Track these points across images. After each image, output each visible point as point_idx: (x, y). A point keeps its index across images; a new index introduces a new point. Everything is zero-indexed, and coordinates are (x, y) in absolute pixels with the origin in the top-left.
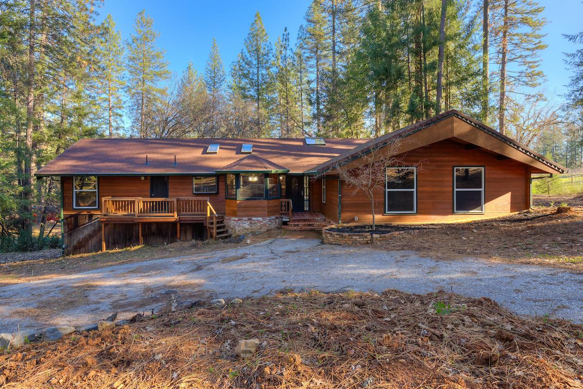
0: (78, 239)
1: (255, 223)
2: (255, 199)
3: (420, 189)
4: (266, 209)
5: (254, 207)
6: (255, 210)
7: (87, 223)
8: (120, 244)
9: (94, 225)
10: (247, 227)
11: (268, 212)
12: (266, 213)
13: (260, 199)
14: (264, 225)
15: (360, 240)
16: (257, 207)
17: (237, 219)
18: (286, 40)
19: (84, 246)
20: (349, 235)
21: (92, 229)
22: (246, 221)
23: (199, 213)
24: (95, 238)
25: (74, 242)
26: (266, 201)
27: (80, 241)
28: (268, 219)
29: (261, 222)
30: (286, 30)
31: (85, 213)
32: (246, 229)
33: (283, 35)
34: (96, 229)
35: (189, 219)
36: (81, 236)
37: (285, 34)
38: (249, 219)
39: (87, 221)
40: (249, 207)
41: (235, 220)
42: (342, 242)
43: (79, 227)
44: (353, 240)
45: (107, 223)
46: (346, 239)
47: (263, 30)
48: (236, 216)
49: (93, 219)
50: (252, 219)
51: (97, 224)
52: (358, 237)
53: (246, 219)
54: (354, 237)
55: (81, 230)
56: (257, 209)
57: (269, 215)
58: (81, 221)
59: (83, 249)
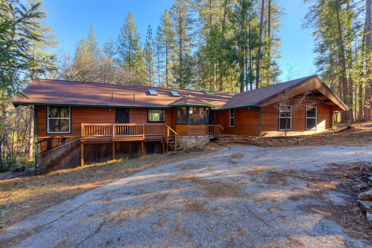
0: (52, 159)
1: (199, 140)
2: (199, 124)
3: (293, 117)
4: (205, 130)
5: (198, 129)
6: (199, 131)
7: (60, 145)
8: (90, 160)
9: (67, 146)
10: (194, 142)
11: (206, 132)
12: (205, 133)
13: (201, 124)
14: (204, 140)
15: (292, 142)
16: (199, 129)
17: (188, 137)
18: (150, 33)
19: (57, 164)
20: (285, 140)
21: (65, 150)
22: (194, 138)
23: (157, 134)
24: (67, 157)
25: (48, 161)
26: (205, 125)
27: (54, 160)
28: (206, 136)
29: (203, 139)
30: (149, 27)
31: (58, 137)
32: (194, 144)
33: (148, 30)
34: (69, 150)
35: (151, 139)
36: (54, 156)
37: (149, 29)
38: (196, 137)
39: (61, 144)
40: (195, 130)
41: (187, 138)
42: (280, 144)
43: (53, 148)
44: (288, 142)
45: (86, 143)
46: (283, 143)
47: (134, 24)
48: (187, 135)
49: (66, 142)
50: (197, 137)
51: (70, 145)
52: (291, 141)
53: (194, 137)
54: (288, 141)
55: (55, 151)
56: (200, 130)
57: (206, 134)
58: (54, 144)
59: (56, 167)
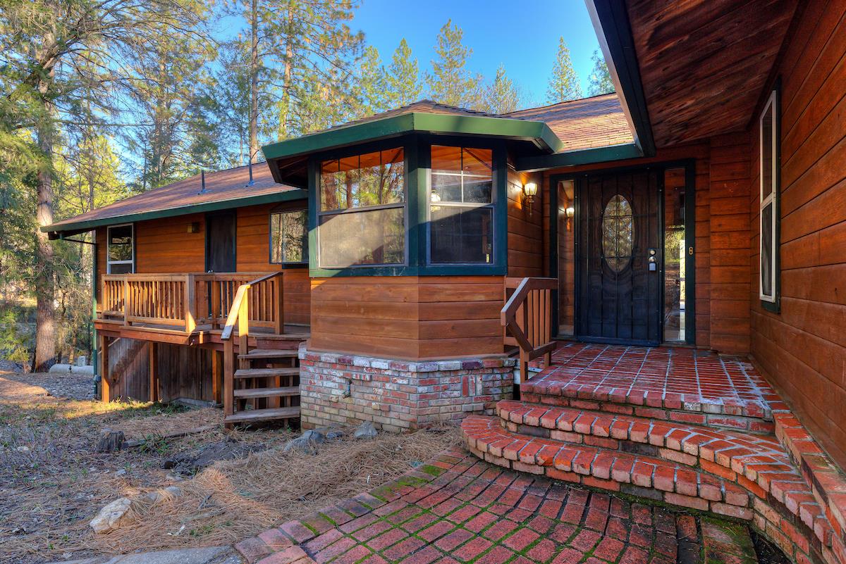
1: (364, 381)
10: (338, 393)
11: (420, 336)
12: (415, 341)
13: (387, 272)
19: (118, 383)
21: (127, 347)
22: (333, 367)
26: (415, 280)
27: (114, 369)
29: (387, 378)
34: (132, 348)
36: (115, 361)
38: (343, 363)
53: (333, 357)
59: (117, 388)
